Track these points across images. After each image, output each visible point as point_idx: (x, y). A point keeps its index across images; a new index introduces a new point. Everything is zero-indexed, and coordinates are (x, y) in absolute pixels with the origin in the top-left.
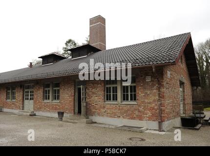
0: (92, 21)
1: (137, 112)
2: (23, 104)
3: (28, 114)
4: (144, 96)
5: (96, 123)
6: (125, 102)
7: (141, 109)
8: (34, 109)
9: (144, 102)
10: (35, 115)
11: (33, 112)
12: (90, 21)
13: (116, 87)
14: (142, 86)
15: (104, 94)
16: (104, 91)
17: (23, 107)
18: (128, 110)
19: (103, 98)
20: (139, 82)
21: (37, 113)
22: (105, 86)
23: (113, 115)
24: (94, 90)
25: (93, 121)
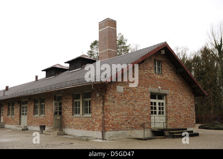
0: (101, 25)
1: (91, 124)
2: (20, 119)
3: (21, 129)
4: (96, 109)
5: (67, 134)
6: (85, 115)
7: (94, 121)
8: (27, 124)
9: (95, 114)
10: (27, 129)
11: (26, 127)
12: (99, 25)
13: (79, 102)
14: (94, 100)
15: (73, 108)
16: (73, 105)
17: (20, 122)
18: (86, 122)
19: (71, 112)
20: (93, 97)
21: (29, 128)
22: (73, 101)
23: (77, 127)
24: (66, 105)
25: (66, 133)
